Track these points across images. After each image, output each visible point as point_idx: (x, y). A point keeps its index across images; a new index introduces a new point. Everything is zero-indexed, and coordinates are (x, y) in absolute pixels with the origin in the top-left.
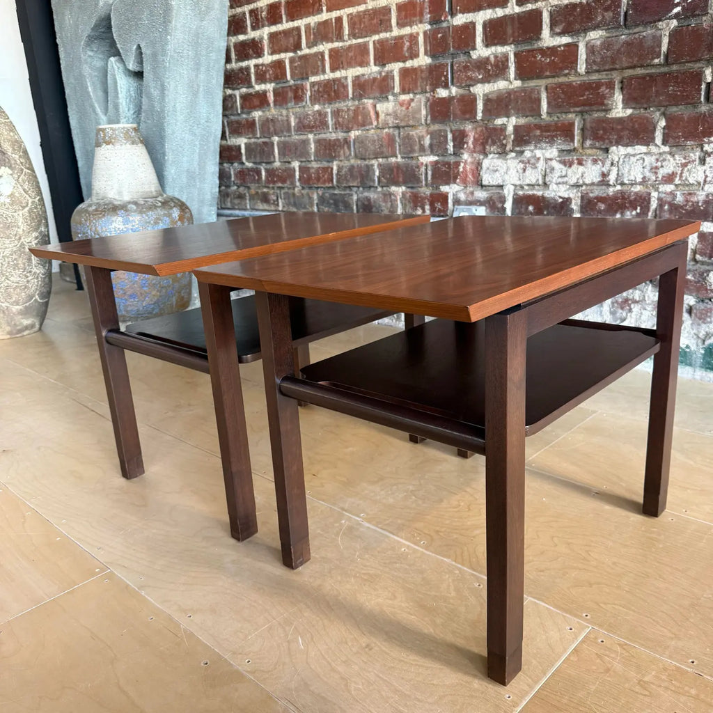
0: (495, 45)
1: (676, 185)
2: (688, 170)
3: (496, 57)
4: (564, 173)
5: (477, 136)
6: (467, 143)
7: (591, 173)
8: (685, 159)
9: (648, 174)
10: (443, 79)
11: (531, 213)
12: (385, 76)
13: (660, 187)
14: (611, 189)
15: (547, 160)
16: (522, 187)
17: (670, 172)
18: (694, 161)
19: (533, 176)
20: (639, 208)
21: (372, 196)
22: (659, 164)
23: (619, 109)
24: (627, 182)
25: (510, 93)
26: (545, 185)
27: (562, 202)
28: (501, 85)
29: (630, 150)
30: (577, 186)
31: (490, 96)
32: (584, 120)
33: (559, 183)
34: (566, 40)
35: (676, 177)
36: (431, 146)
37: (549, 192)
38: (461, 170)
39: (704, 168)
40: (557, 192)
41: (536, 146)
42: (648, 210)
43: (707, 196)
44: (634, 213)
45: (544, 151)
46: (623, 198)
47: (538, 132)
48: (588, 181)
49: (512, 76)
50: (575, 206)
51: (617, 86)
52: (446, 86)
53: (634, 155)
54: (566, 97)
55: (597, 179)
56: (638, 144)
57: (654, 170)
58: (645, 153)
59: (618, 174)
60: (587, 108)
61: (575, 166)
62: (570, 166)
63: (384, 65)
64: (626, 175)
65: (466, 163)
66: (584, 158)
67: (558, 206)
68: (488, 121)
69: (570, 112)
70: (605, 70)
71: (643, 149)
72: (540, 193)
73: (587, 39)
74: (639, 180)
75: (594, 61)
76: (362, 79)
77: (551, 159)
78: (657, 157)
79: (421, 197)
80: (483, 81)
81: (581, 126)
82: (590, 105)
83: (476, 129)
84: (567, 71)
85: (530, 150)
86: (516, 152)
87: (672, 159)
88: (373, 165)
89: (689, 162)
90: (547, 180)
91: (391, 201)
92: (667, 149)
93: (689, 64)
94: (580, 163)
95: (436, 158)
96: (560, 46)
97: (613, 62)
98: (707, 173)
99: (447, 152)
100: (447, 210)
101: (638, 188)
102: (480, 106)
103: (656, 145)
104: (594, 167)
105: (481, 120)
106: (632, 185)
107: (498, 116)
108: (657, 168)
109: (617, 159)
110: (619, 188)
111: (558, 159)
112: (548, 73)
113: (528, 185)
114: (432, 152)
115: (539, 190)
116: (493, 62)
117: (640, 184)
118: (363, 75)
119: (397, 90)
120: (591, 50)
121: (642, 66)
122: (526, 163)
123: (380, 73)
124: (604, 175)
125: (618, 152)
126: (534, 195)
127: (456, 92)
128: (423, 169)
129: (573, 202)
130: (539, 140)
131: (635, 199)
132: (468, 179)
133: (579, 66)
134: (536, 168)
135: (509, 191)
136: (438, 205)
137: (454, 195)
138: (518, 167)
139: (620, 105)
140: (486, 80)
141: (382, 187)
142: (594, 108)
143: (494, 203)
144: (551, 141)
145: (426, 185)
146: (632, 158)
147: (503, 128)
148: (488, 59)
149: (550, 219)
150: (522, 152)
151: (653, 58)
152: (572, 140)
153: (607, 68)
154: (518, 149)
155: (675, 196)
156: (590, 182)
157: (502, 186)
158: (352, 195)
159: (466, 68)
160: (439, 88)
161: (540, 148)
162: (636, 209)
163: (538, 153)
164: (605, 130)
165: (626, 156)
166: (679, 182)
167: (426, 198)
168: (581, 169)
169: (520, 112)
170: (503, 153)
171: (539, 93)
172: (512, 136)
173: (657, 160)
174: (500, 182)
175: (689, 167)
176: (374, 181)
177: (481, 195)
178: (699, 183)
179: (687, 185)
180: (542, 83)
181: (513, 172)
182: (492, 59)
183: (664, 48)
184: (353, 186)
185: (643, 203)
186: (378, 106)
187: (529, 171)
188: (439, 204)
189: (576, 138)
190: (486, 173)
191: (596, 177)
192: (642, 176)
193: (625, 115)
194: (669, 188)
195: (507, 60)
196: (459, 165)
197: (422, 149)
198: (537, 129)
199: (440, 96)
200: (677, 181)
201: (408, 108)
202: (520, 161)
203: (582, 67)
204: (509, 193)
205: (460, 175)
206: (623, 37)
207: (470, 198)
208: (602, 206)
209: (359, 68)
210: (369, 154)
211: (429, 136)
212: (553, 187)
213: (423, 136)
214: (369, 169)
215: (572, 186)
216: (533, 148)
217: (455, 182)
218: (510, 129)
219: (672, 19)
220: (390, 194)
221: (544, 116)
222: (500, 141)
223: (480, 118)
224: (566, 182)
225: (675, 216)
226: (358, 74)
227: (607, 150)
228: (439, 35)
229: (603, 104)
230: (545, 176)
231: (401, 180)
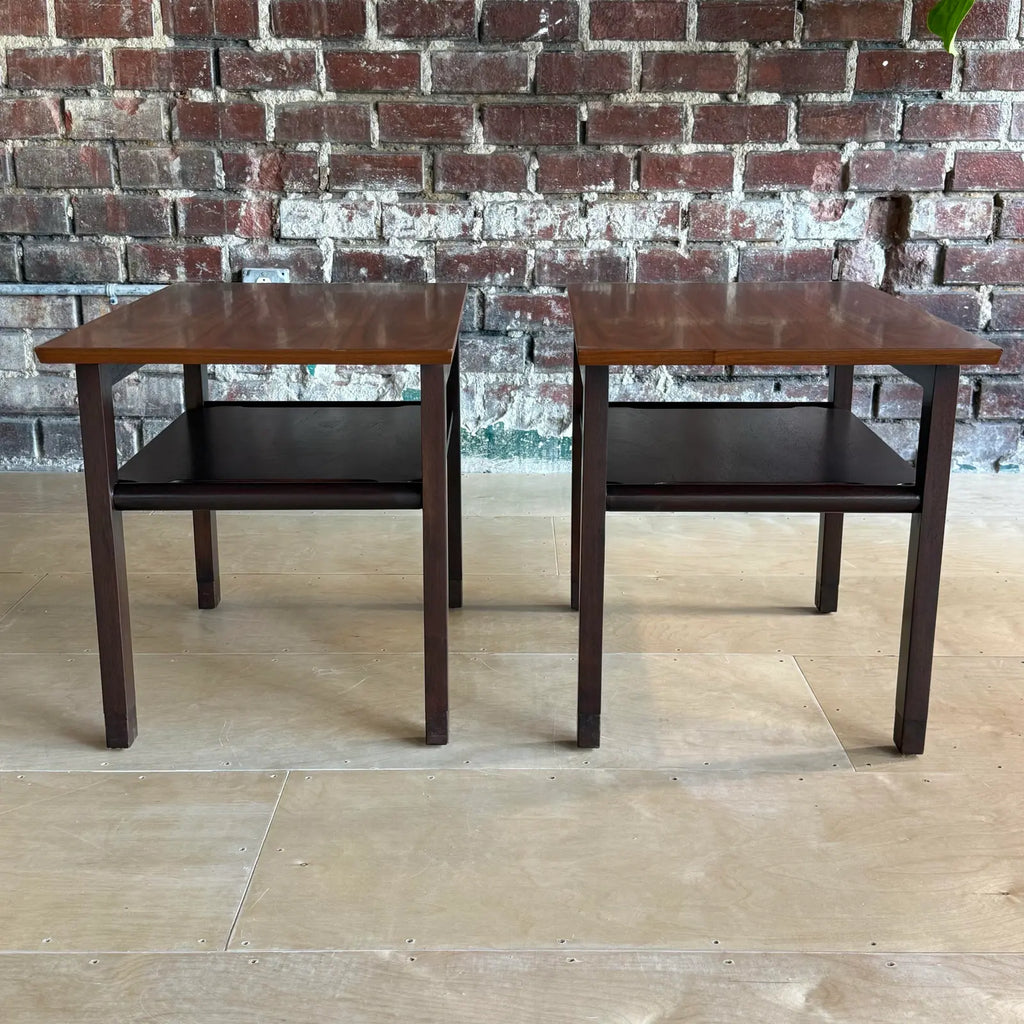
0: (293, 36)
1: (555, 241)
2: (569, 223)
3: (294, 54)
4: (410, 224)
5: (265, 165)
6: (251, 175)
7: (447, 225)
8: (564, 210)
9: (521, 228)
10: (201, 74)
11: (364, 279)
12: (82, 57)
13: (537, 243)
14: (475, 247)
15: (382, 206)
16: (345, 242)
17: (548, 224)
18: (574, 213)
19: (363, 227)
20: (513, 269)
21: (58, 251)
22: (534, 214)
23: (480, 143)
24: (496, 237)
25: (320, 108)
26: (382, 240)
27: (409, 263)
28: (306, 95)
29: (497, 196)
30: (428, 242)
31: (287, 110)
32: (433, 155)
33: (404, 238)
34: (400, 46)
35: (555, 231)
36: (183, 174)
37: (390, 250)
38: (243, 213)
39: (587, 221)
40: (401, 249)
41: (365, 186)
42: (525, 273)
43: (592, 253)
44: (507, 275)
45: (378, 193)
46: (492, 257)
47: (368, 167)
48: (444, 235)
49: (323, 85)
50: (428, 267)
51: (475, 115)
52: (206, 86)
53: (503, 203)
54: (407, 122)
55: (456, 233)
56: (506, 190)
57: (529, 222)
58: (516, 202)
59: (483, 227)
60: (438, 140)
61: (425, 216)
62: (418, 215)
63: (80, 40)
64: (494, 228)
65: (249, 204)
66: (438, 204)
67: (404, 269)
68: (285, 145)
69: (415, 143)
70: (457, 93)
71: (514, 196)
72: (376, 251)
73: (431, 48)
74: (511, 234)
75: (443, 80)
76: (31, 56)
77: (389, 205)
78: (531, 206)
79: (167, 253)
80: (273, 86)
81: (429, 162)
82: (442, 136)
83: (264, 154)
84: (406, 88)
85: (356, 191)
86: (335, 192)
87: (549, 210)
88: (59, 199)
89: (569, 214)
90: (386, 231)
91: (103, 260)
92: (541, 197)
93: (560, 98)
94: (432, 212)
95: (192, 194)
96: (394, 53)
97: (469, 84)
98: (591, 226)
99: (214, 186)
100: (220, 274)
101: (511, 245)
102: (271, 123)
103: (529, 192)
104: (451, 217)
105: (272, 142)
106: (502, 241)
107: (303, 139)
108: (532, 220)
109: (481, 208)
110: (484, 244)
111: (400, 204)
112: (379, 88)
113: (356, 239)
114: (186, 185)
115: (374, 247)
116: (289, 61)
117: (513, 239)
118: (34, 50)
119: (108, 79)
120: (438, 64)
121: (504, 93)
122: (352, 209)
123: (72, 51)
124: (465, 228)
125: (482, 199)
126: (366, 253)
127: (227, 97)
128: (168, 210)
129: (426, 262)
130: (369, 179)
131: (507, 258)
132: (254, 228)
133: (422, 84)
134: (367, 215)
135: (327, 246)
136: (203, 267)
137: (231, 250)
138: (340, 214)
139: (481, 140)
140: (280, 84)
141: (81, 236)
142: (448, 140)
143: (303, 264)
144: (389, 180)
145: (176, 234)
146: (501, 207)
147: (313, 157)
148: (281, 55)
149: (394, 286)
150: (344, 194)
151: (518, 86)
152: (419, 181)
153: (461, 90)
154: (337, 188)
155: (555, 254)
156: (447, 237)
157: (313, 241)
158: (11, 249)
159: (242, 62)
160: (194, 87)
161: (371, 189)
162: (509, 271)
163: (370, 196)
164: (462, 169)
165: (493, 204)
166: (559, 237)
167: (177, 255)
168: (434, 218)
169: (337, 137)
170: (313, 193)
171: (367, 114)
172: (328, 170)
173: (532, 210)
174: (311, 233)
175: (570, 219)
176: (63, 225)
177: (279, 251)
178: (581, 239)
179: (568, 241)
180: (369, 99)
181: (331, 221)
182: (288, 55)
183: (531, 74)
184: (13, 234)
185: (517, 263)
186: (66, 102)
187: (357, 220)
188: (204, 264)
189: (424, 178)
190: (287, 220)
191: (454, 230)
192: (514, 230)
193: (487, 152)
194: (547, 244)
195: (313, 61)
196: (239, 206)
197: (166, 179)
198: (368, 162)
199: (198, 100)
200: (557, 236)
201: (133, 112)
202: (343, 206)
203: (427, 86)
204: (327, 249)
205: (240, 222)
206: (480, 53)
207: (262, 256)
208: (466, 268)
209: (24, 38)
210: (50, 181)
211: (178, 159)
212: (395, 242)
213: (166, 159)
214: (50, 205)
215: (421, 241)
216: (361, 188)
217: (232, 233)
218: (324, 159)
219: (538, 41)
220: (101, 248)
221: (375, 145)
222: (308, 175)
223: (271, 140)
224: (414, 236)
225: (557, 278)
226: (19, 45)
227: (466, 197)
228: (192, 8)
229: (459, 136)
230: (381, 228)
231: (123, 225)
